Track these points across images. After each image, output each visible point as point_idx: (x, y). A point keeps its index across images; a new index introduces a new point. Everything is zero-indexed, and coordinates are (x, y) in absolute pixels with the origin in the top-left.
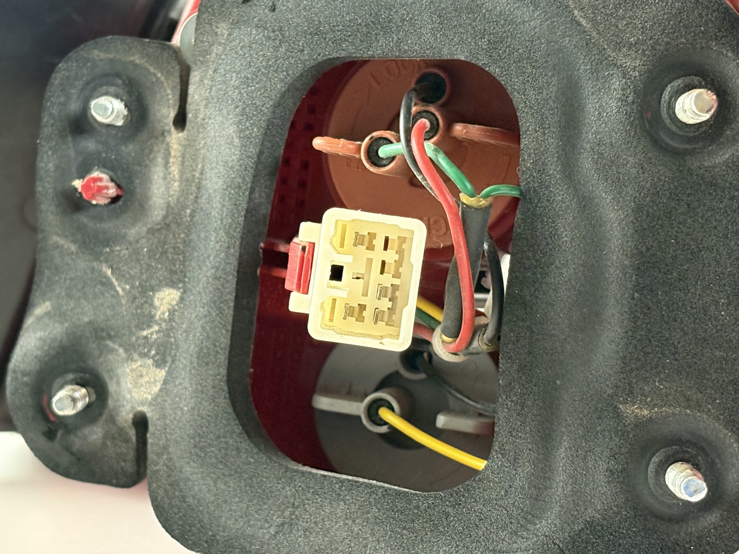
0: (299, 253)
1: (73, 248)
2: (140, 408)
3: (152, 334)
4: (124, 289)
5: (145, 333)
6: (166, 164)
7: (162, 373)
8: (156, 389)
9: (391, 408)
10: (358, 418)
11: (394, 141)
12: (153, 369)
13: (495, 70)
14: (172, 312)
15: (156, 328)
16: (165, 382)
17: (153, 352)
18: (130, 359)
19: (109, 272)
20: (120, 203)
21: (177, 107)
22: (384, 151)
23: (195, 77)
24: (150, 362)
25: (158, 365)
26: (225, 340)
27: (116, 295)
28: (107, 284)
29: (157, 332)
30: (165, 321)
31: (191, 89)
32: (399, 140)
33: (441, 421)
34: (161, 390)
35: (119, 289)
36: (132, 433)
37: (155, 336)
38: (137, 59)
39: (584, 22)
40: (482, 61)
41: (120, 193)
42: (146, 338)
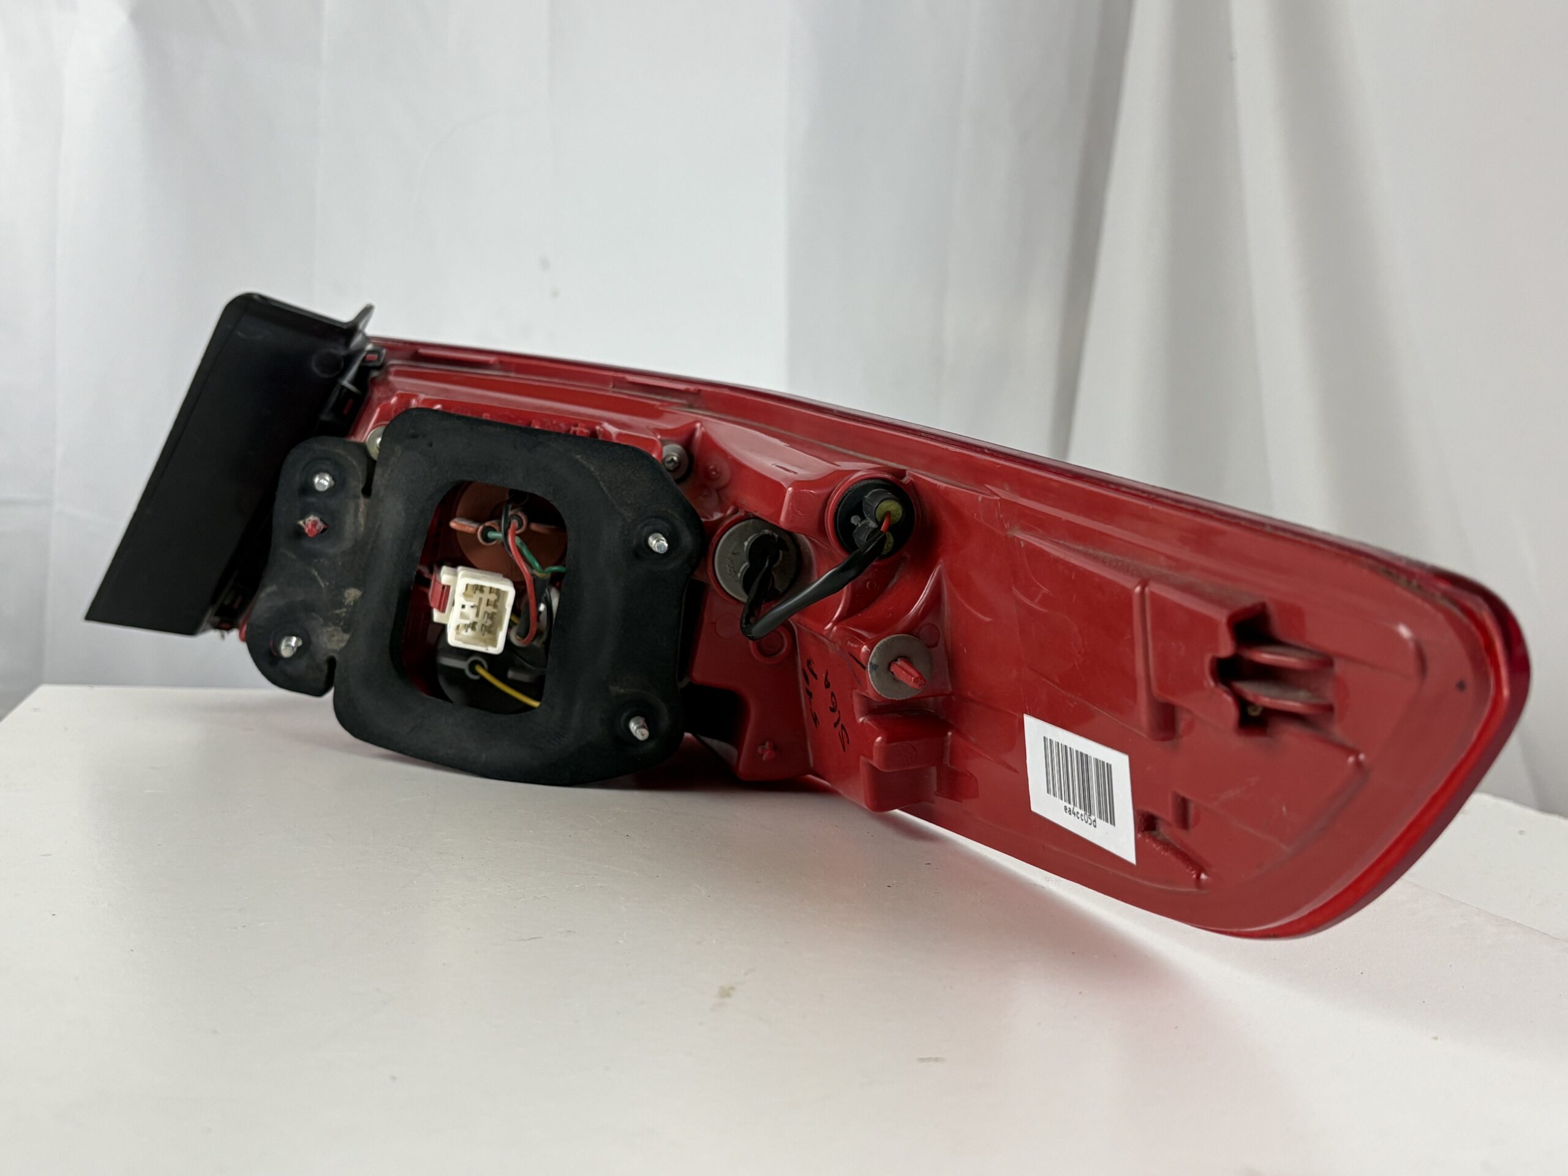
0: (441, 589)
1: (294, 557)
2: (331, 654)
3: (342, 613)
4: (325, 585)
5: (338, 611)
6: (356, 516)
7: (347, 637)
8: (343, 645)
9: (482, 666)
10: (462, 671)
11: (498, 530)
12: (341, 633)
13: (555, 504)
14: (355, 602)
15: (345, 610)
16: (349, 641)
17: (342, 624)
18: (325, 625)
19: (316, 574)
20: (326, 533)
21: (364, 482)
22: (491, 535)
23: (378, 471)
24: (340, 629)
25: (345, 631)
26: (390, 624)
27: (320, 587)
28: (314, 580)
29: (345, 612)
30: (350, 606)
31: (376, 477)
32: (500, 530)
33: (511, 674)
34: (345, 646)
35: (322, 585)
36: (325, 668)
37: (344, 615)
38: (341, 452)
39: (605, 489)
40: (549, 498)
41: (326, 527)
42: (338, 614)
